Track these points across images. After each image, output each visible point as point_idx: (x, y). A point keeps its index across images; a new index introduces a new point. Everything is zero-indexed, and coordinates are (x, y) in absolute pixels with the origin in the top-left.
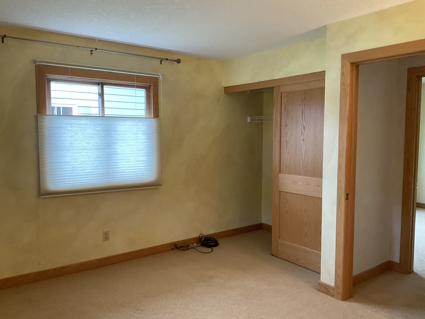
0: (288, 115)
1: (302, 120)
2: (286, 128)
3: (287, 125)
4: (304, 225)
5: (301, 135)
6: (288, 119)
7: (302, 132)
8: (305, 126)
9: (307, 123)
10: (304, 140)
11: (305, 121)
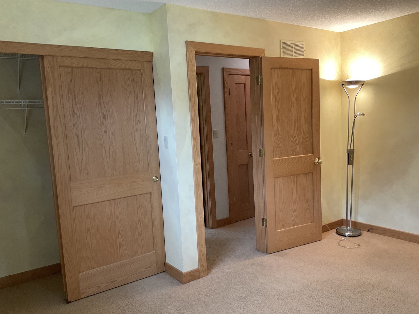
0: (75, 99)
1: (101, 106)
2: (73, 117)
3: (75, 113)
4: (117, 235)
5: (101, 126)
6: (76, 104)
7: (103, 122)
8: (105, 113)
9: (107, 110)
10: (105, 132)
11: (105, 107)
